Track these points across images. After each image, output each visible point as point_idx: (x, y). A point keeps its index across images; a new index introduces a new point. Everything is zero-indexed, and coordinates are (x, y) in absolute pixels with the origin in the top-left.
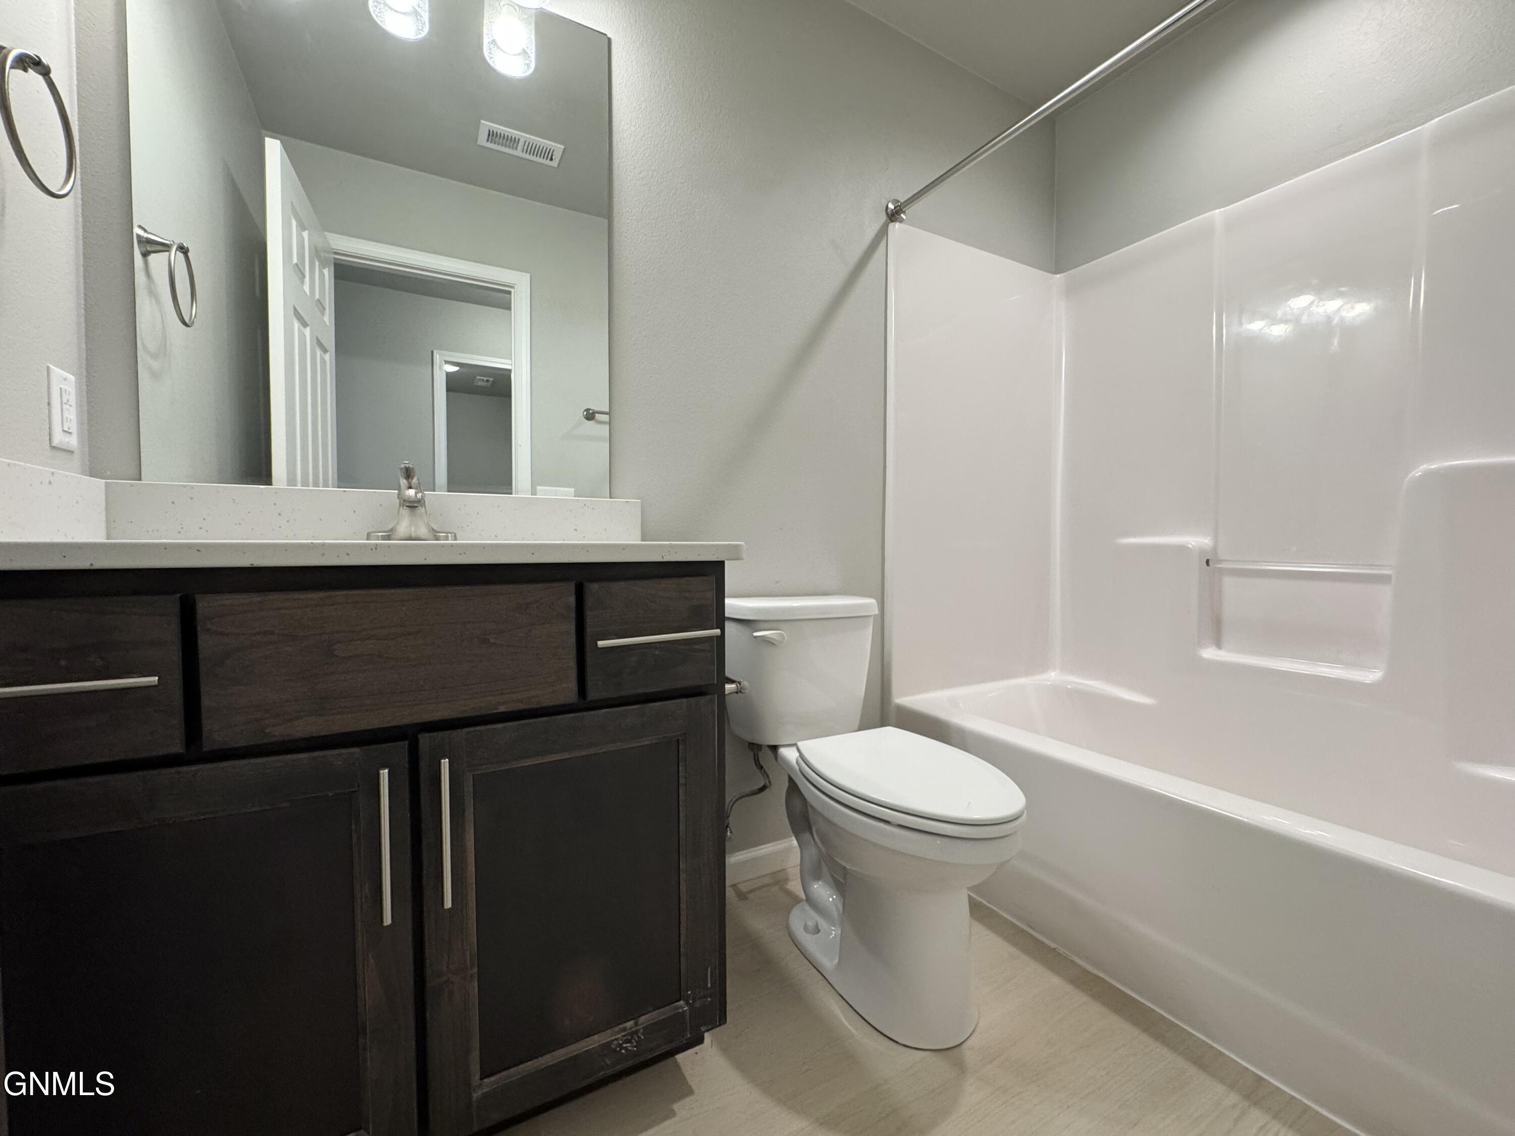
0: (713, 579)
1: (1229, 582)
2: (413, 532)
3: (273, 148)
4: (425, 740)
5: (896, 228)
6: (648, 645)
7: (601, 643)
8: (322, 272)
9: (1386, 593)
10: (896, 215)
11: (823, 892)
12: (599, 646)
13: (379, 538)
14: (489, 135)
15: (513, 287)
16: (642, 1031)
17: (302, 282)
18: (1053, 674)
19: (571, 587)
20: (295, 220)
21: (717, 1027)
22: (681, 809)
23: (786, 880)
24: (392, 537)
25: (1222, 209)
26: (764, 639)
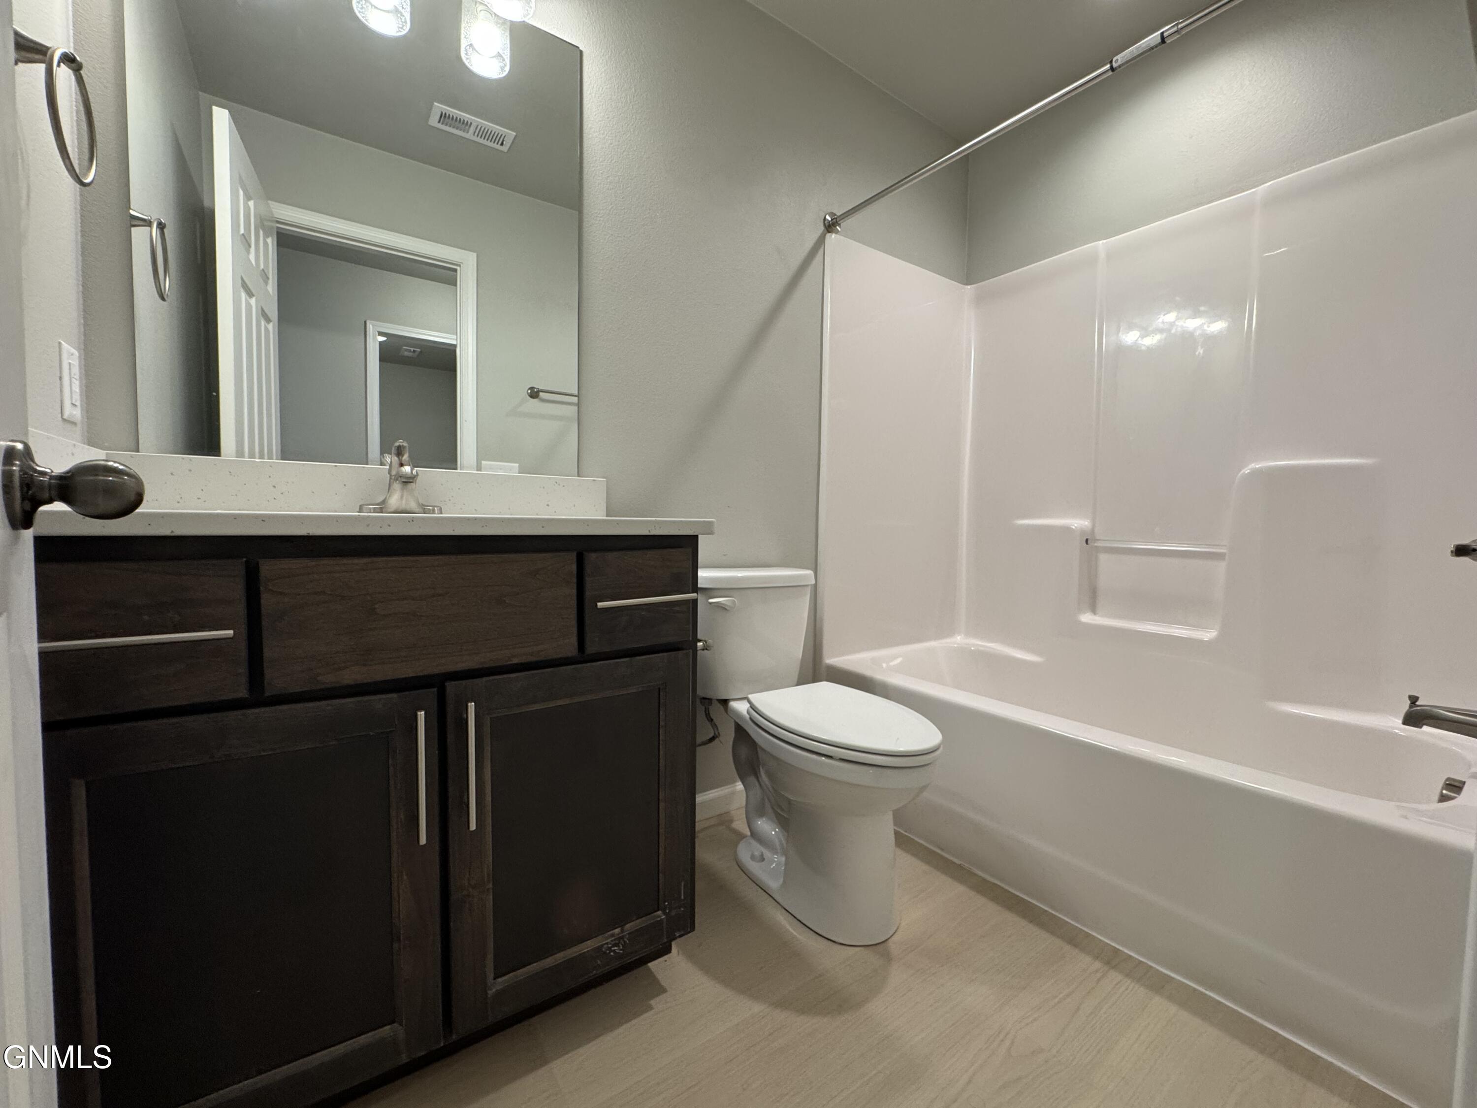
0: (689, 550)
1: (1103, 557)
2: (403, 505)
3: (221, 118)
4: (451, 687)
5: (832, 238)
6: (635, 607)
7: (600, 605)
8: (266, 242)
9: (1221, 567)
10: (832, 227)
11: (767, 827)
12: (599, 607)
13: (370, 510)
14: (441, 117)
15: (460, 266)
16: (627, 936)
17: (248, 252)
18: (959, 638)
19: (573, 556)
20: (242, 190)
21: (689, 932)
22: (661, 747)
23: (731, 821)
24: (384, 510)
25: (1105, 241)
26: (718, 605)
